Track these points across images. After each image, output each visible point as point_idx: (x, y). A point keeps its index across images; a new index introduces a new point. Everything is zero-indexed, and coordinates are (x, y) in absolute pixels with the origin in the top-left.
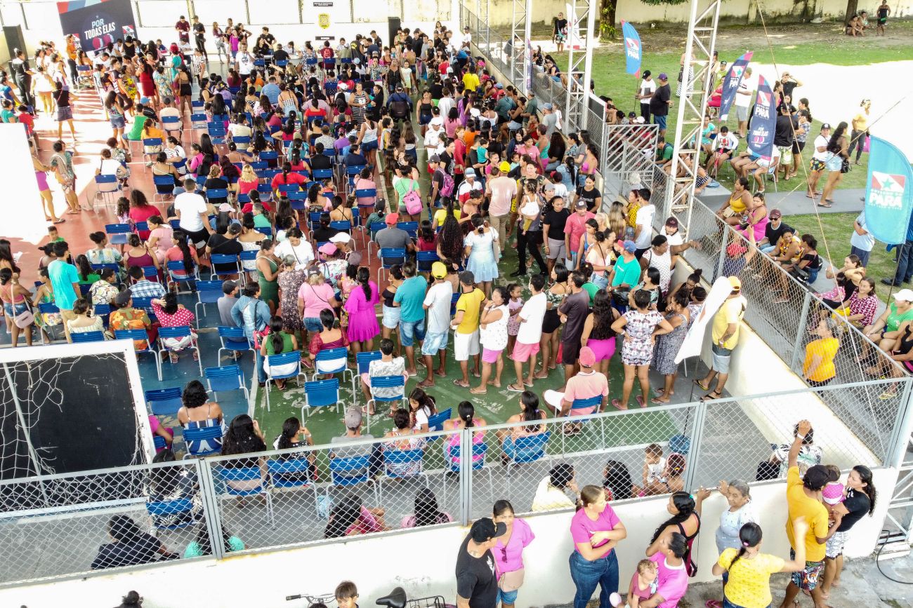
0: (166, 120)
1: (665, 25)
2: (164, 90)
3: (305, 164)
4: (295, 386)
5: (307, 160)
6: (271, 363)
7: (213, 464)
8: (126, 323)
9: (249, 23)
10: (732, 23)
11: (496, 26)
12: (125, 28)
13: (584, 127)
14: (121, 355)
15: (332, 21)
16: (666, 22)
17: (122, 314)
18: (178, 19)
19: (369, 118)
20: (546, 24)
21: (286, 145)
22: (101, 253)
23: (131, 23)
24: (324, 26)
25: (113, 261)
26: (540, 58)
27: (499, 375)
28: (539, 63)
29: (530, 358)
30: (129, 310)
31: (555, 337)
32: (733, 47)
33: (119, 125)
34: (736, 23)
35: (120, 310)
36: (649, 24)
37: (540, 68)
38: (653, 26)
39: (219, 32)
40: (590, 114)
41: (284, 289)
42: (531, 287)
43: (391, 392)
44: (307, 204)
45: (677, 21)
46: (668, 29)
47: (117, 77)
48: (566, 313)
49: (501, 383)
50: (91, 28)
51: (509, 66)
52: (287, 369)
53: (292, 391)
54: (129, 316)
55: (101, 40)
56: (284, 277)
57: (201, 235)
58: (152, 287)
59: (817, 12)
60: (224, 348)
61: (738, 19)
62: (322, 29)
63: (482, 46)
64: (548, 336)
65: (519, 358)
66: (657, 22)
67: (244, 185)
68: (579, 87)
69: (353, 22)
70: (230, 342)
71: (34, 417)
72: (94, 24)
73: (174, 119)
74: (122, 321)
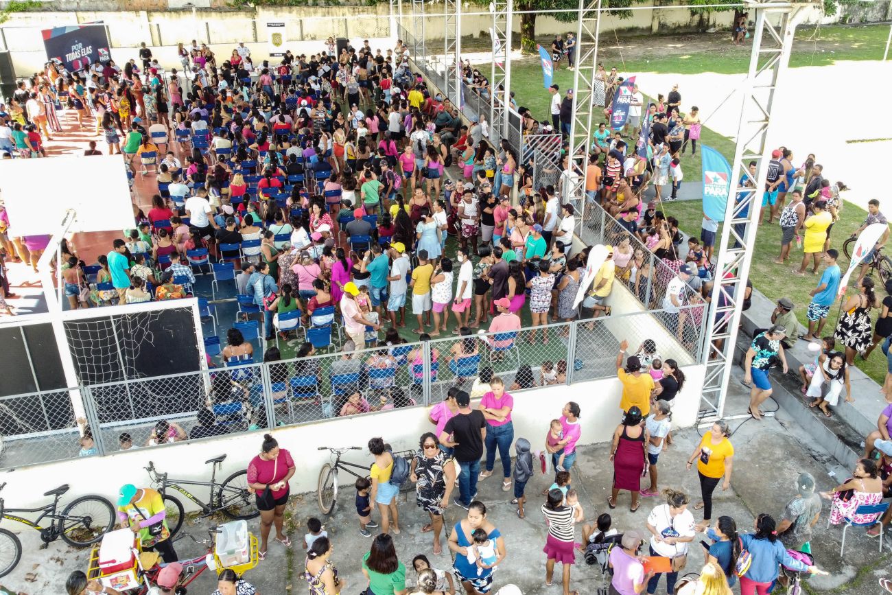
3: (281, 171)
5: (283, 168)
8: (169, 295)
9: (209, 43)
11: (430, 40)
12: (101, 50)
15: (284, 38)
17: (165, 288)
20: (474, 37)
21: (263, 155)
24: (277, 44)
26: (470, 71)
28: (468, 75)
30: (170, 285)
32: (636, 57)
33: (115, 141)
34: (642, 33)
35: (164, 285)
37: (470, 80)
40: (510, 127)
48: (493, 277)
50: (71, 52)
54: (171, 289)
55: (80, 62)
56: (282, 259)
59: (711, 23)
60: (240, 311)
61: (643, 30)
62: (275, 47)
63: (419, 58)
65: (457, 309)
67: (235, 188)
69: (303, 39)
72: (74, 47)
73: (161, 134)
74: (166, 294)
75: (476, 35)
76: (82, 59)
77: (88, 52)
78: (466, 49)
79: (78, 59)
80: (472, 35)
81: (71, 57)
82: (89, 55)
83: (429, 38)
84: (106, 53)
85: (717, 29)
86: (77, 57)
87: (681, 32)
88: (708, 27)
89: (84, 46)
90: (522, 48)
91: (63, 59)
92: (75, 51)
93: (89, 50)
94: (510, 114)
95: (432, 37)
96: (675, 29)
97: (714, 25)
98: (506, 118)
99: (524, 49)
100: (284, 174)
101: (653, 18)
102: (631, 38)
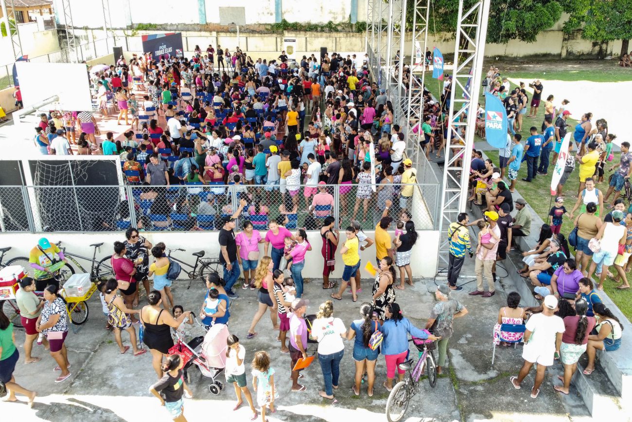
1: (506, 59)
8: (130, 167)
9: (247, 50)
10: (550, 58)
12: (177, 50)
15: (294, 50)
17: (129, 163)
23: (181, 48)
24: (290, 53)
34: (553, 58)
36: (494, 57)
38: (497, 59)
39: (228, 55)
45: (513, 56)
50: (158, 50)
54: (132, 164)
59: (609, 52)
66: (500, 57)
69: (306, 51)
77: (169, 51)
82: (169, 53)
84: (181, 52)
85: (613, 57)
86: (162, 53)
87: (584, 58)
88: (606, 55)
89: (167, 47)
91: (153, 54)
92: (161, 49)
96: (580, 56)
97: (611, 54)
101: (563, 47)
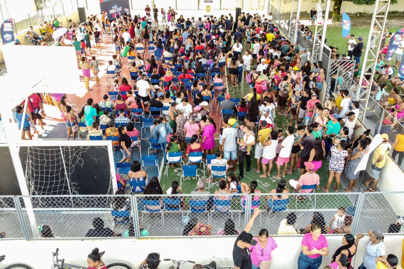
0: (138, 49)
1: (364, 15)
2: (138, 36)
3: (193, 70)
4: (179, 167)
5: (194, 69)
6: (170, 156)
7: (137, 198)
8: (112, 133)
9: (176, 9)
10: (397, 15)
11: (284, 13)
12: (125, 9)
13: (320, 60)
14: (106, 147)
15: (212, 8)
16: (365, 13)
17: (110, 130)
18: (146, 7)
19: (223, 52)
20: (308, 12)
21: (186, 62)
22: (105, 103)
23: (128, 8)
24: (208, 11)
25: (110, 107)
26: (303, 28)
27: (270, 170)
28: (302, 30)
29: (284, 164)
30: (113, 128)
31: (297, 156)
32: (397, 26)
33: (118, 50)
34: (399, 15)
35: (110, 128)
36: (356, 14)
37: (303, 32)
38: (358, 15)
39: (164, 12)
40: (323, 54)
41: (178, 124)
42: (287, 132)
43: (220, 174)
44: (192, 88)
45: (370, 13)
46: (366, 16)
47: (120, 30)
48: (303, 145)
49: (270, 174)
50: (112, 9)
51: (288, 31)
52: (176, 159)
53: (178, 169)
54: (113, 130)
55: (115, 14)
56: (178, 119)
57: (146, 99)
58: (124, 119)
60: (151, 147)
61: (400, 13)
62: (207, 12)
63: (277, 22)
64: (294, 155)
65: (279, 163)
66: (360, 13)
67: (166, 78)
68: (319, 41)
69: (221, 9)
70: (154, 145)
71: (71, 170)
72: (113, 7)
73: (141, 49)
74: (110, 133)
75: (309, 12)
76: (116, 13)
77: (120, 10)
78: (302, 18)
79: (115, 13)
80: (306, 12)
81: (112, 12)
82: (120, 11)
83: (284, 12)
84: (128, 11)
86: (114, 12)
89: (118, 7)
90: (332, 19)
91: (108, 13)
92: (114, 9)
93: (120, 9)
94: (324, 48)
95: (286, 12)
98: (322, 49)
99: (334, 19)
100: (194, 72)
102: (393, 17)
